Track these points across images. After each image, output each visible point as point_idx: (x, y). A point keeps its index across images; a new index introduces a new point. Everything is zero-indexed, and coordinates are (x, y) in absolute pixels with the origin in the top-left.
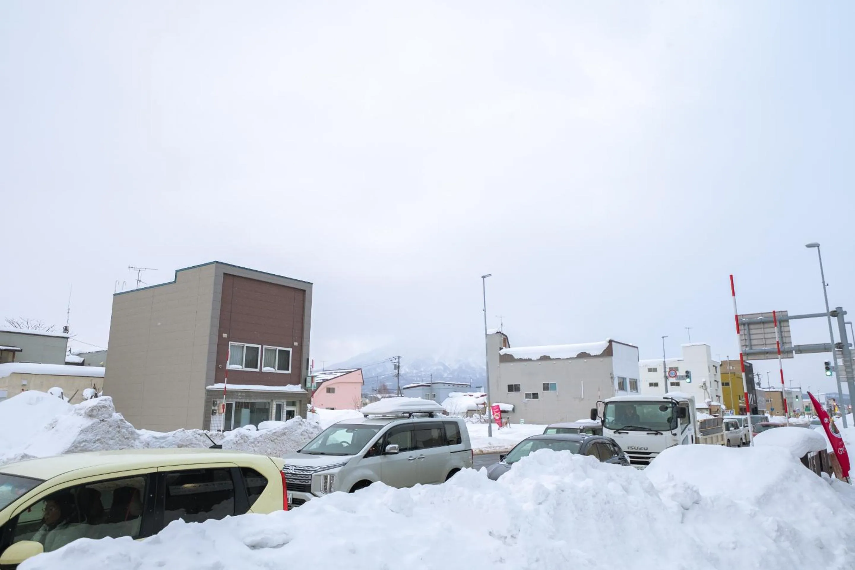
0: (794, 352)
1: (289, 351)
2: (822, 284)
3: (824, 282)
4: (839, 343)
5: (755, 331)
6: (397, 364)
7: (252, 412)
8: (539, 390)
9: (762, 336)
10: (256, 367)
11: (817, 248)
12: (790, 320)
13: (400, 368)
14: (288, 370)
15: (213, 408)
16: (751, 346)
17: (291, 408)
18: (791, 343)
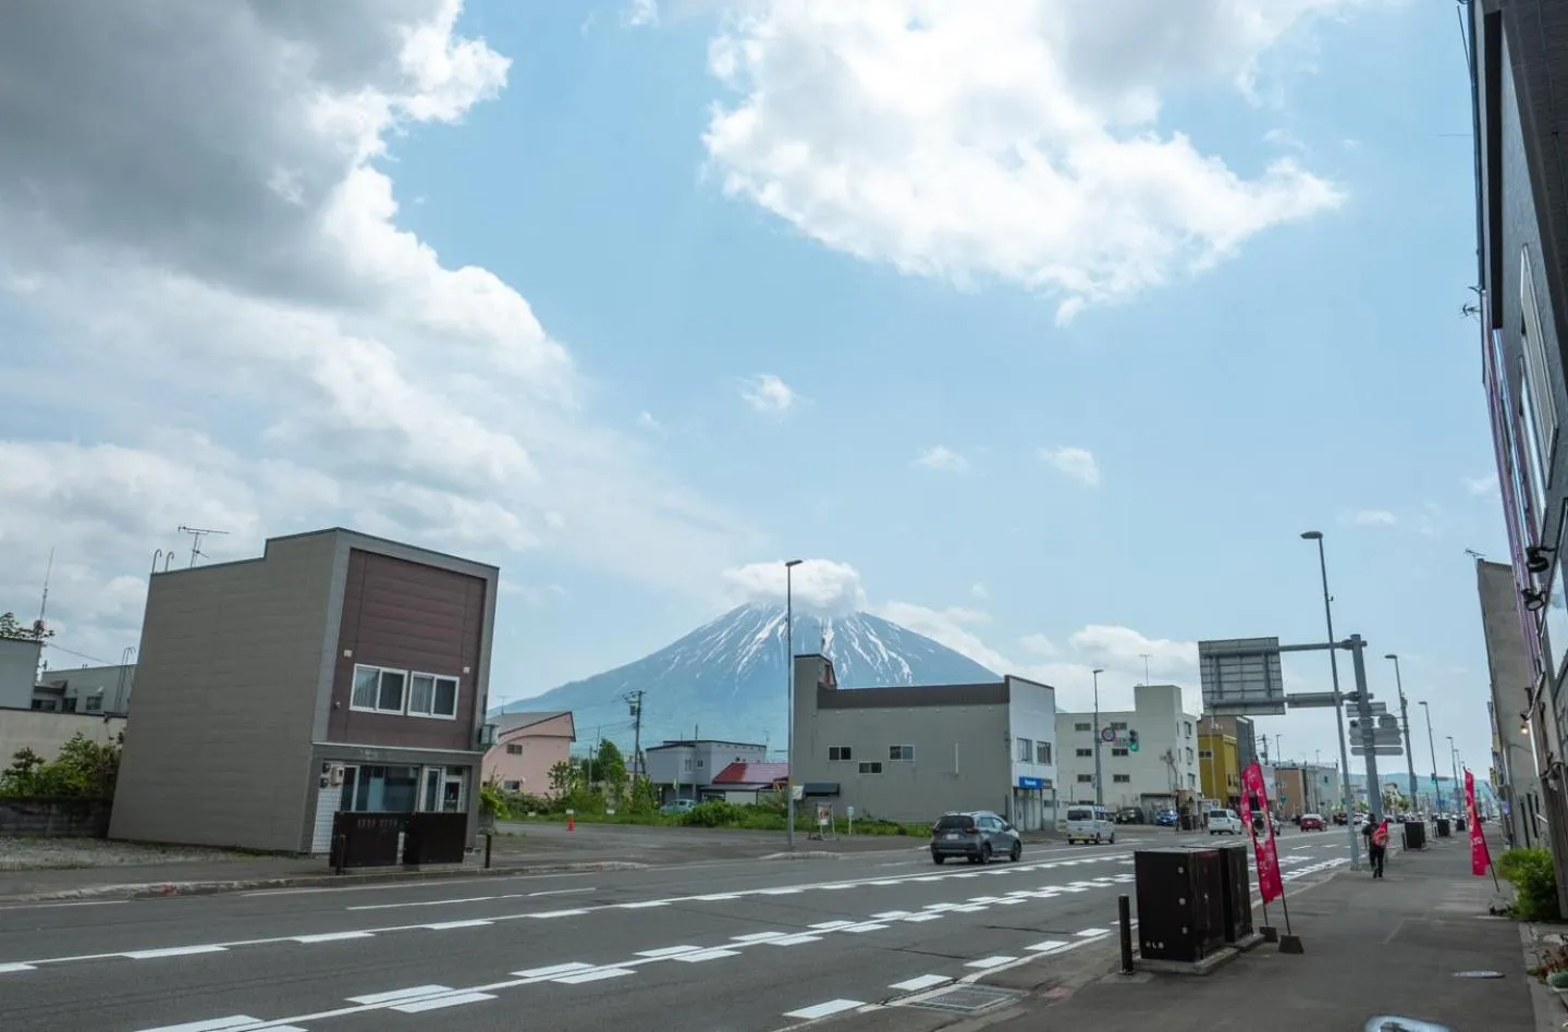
0: (1286, 704)
1: (453, 683)
2: (1324, 598)
3: (1326, 595)
4: (1354, 693)
5: (1229, 668)
6: (637, 705)
7: (388, 783)
8: (884, 758)
9: (1238, 677)
10: (399, 708)
11: (1317, 540)
12: (1282, 654)
13: (642, 713)
14: (451, 713)
15: (323, 776)
16: (1221, 693)
17: (454, 779)
18: (1281, 690)
